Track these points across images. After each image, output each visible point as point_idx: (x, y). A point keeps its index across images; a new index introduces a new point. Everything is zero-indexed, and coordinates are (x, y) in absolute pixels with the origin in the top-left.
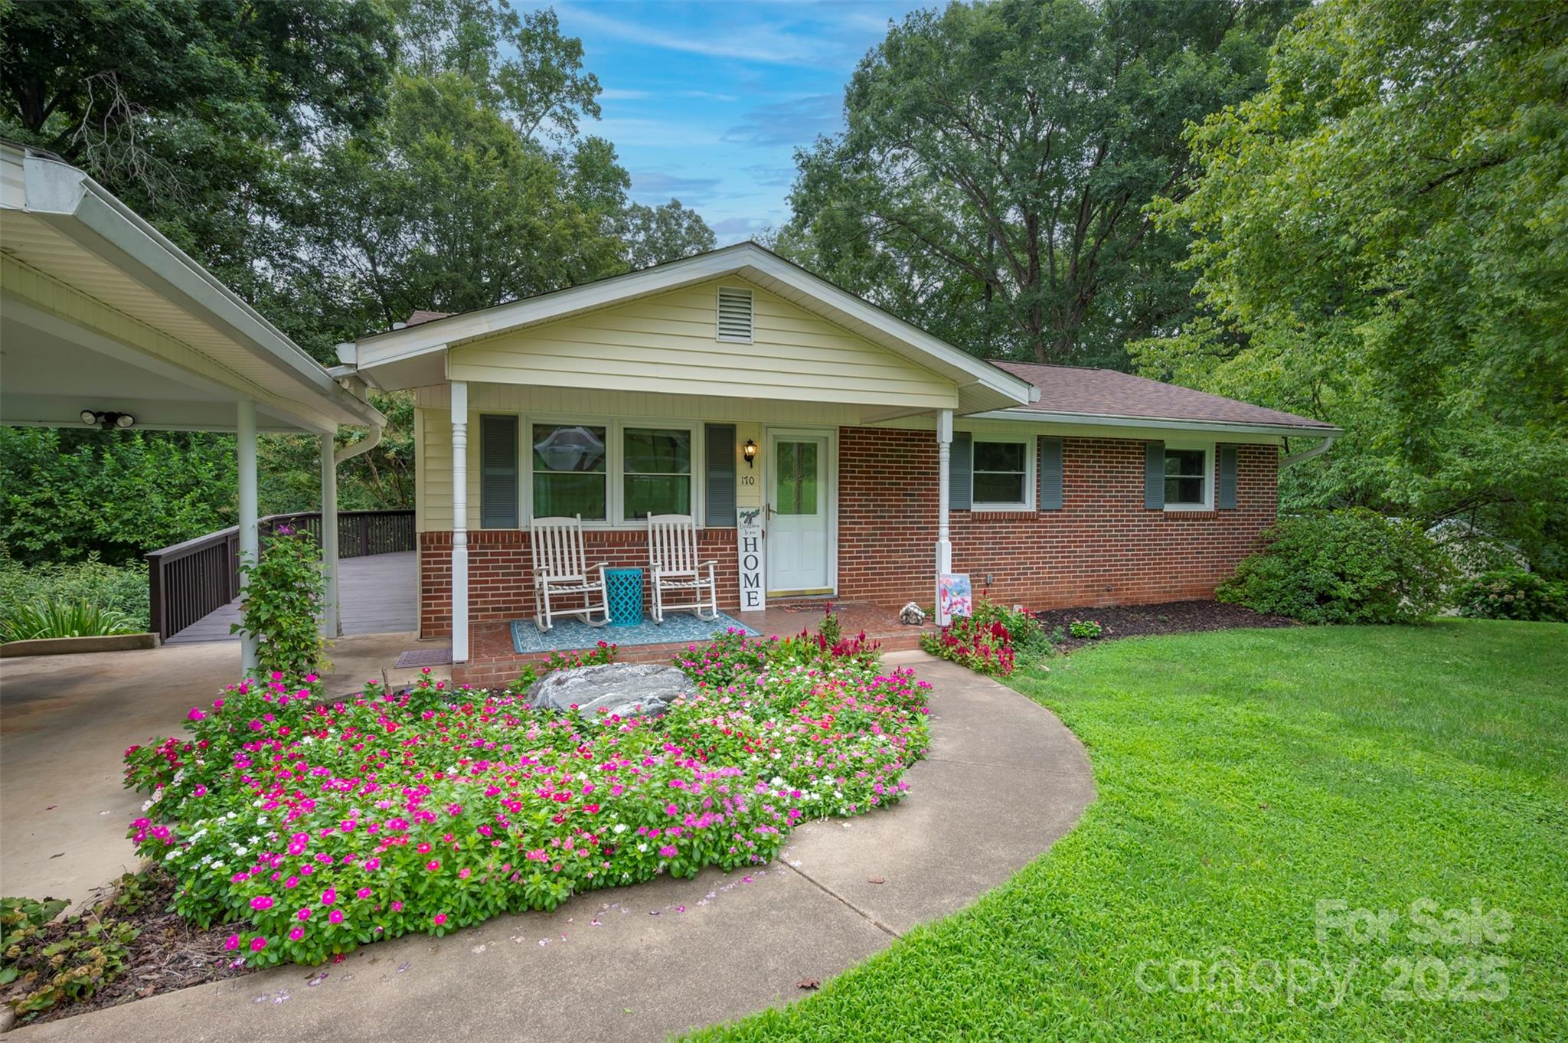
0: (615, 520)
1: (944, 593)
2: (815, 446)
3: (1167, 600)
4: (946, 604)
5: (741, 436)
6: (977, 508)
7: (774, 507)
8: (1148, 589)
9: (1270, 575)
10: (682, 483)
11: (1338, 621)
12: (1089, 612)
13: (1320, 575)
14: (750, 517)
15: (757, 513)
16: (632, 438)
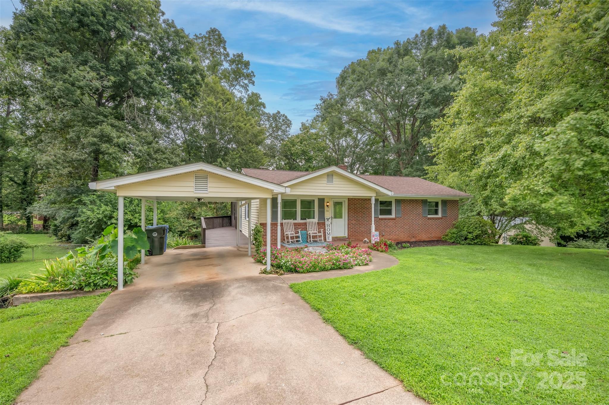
0: (299, 220)
1: (373, 236)
2: (342, 202)
3: (429, 240)
4: (374, 238)
5: (326, 201)
6: (380, 217)
7: (333, 217)
8: (424, 237)
9: (454, 233)
10: (312, 212)
11: (469, 244)
12: (408, 242)
13: (464, 233)
14: (328, 219)
15: (329, 218)
16: (302, 202)
